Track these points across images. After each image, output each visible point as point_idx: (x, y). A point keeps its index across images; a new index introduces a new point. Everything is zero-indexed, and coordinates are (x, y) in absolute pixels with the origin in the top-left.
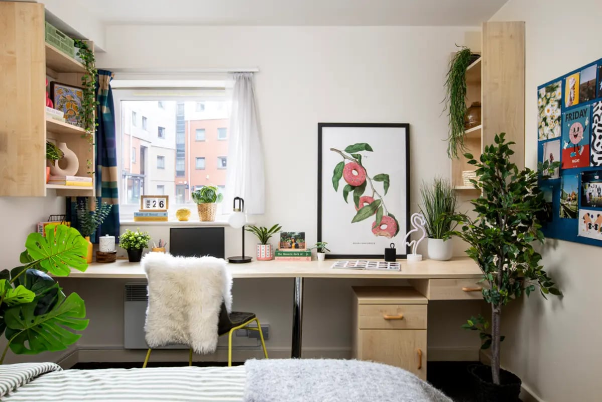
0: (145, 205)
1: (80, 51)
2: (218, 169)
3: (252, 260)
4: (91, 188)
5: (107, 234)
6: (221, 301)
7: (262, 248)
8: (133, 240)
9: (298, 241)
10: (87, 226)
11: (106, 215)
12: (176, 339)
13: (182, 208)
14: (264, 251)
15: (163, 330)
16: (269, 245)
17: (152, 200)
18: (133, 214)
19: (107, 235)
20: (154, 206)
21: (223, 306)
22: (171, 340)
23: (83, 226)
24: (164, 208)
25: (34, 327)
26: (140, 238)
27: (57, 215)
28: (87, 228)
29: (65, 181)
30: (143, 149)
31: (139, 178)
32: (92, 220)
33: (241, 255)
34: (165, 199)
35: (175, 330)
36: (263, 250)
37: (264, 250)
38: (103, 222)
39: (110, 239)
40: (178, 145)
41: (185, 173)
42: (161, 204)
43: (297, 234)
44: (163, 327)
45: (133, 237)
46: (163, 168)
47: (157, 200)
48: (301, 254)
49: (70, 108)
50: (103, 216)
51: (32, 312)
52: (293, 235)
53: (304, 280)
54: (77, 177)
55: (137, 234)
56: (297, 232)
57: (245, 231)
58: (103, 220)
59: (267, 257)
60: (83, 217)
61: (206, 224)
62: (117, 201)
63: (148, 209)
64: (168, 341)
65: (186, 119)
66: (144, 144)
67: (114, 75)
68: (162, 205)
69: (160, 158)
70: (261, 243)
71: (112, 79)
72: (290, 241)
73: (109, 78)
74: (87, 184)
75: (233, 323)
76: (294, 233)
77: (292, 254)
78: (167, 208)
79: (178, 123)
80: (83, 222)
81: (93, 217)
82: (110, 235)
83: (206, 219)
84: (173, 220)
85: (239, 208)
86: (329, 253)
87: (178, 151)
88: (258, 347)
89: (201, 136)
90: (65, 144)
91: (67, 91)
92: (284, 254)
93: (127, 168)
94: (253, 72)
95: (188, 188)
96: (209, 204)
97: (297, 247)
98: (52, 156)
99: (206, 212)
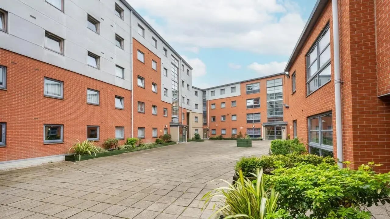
2: (222, 121)
30: (188, 114)
31: (185, 126)
40: (204, 112)
41: (207, 123)
46: (198, 122)
65: (207, 100)
66: (188, 111)
69: (196, 117)
79: (203, 102)
87: (204, 114)
89: (213, 107)
95: (208, 130)
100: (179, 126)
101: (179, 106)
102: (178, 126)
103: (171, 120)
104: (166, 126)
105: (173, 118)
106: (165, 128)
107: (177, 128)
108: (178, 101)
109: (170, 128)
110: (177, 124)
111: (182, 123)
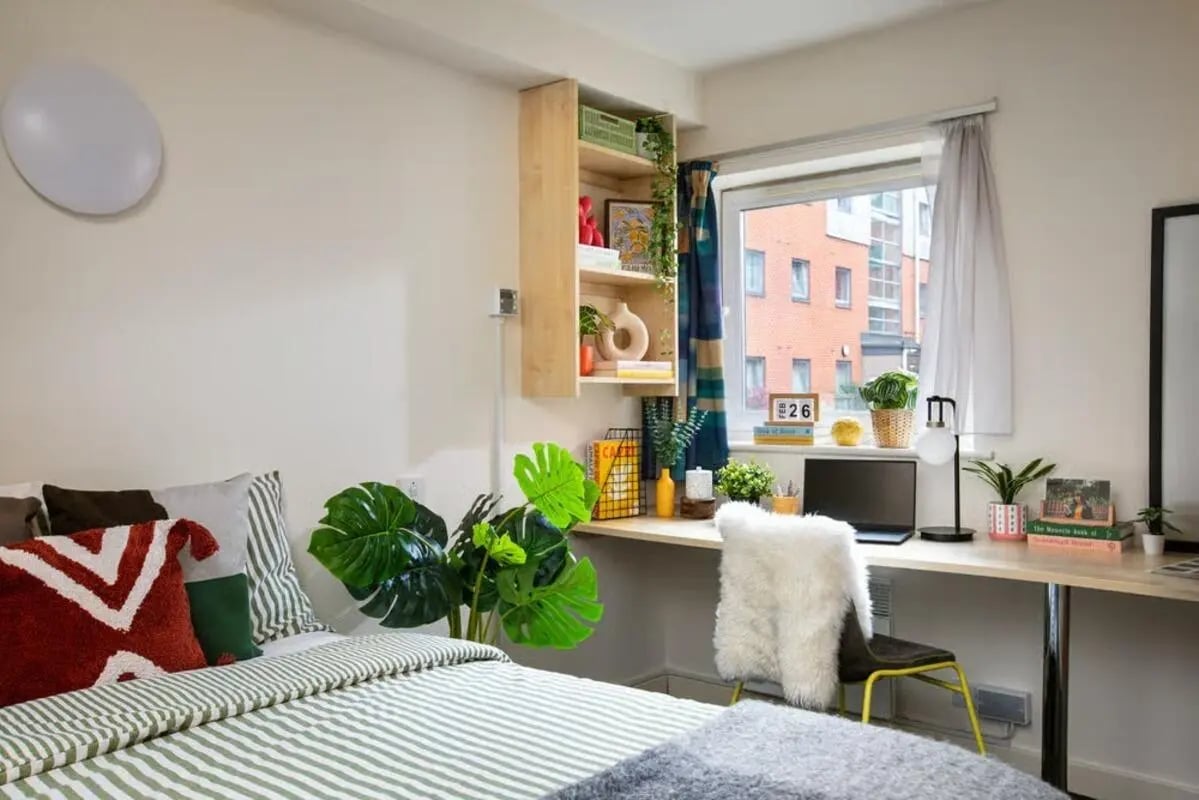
0: (776, 412)
1: (648, 138)
3: (975, 535)
4: (671, 381)
5: (699, 465)
6: (844, 608)
7: (998, 512)
8: (738, 479)
9: (1092, 503)
10: (664, 449)
11: (697, 431)
12: (764, 670)
13: (844, 418)
14: (1003, 520)
15: (740, 649)
16: (1015, 507)
17: (788, 402)
18: (751, 428)
19: (699, 468)
20: (792, 415)
21: (851, 619)
22: (758, 672)
23: (658, 450)
24: (811, 419)
25: (532, 603)
26: (748, 476)
27: (621, 430)
28: (664, 453)
29: (615, 370)
32: (673, 439)
33: (953, 525)
34: (812, 400)
35: (760, 652)
36: (1000, 516)
37: (1003, 516)
38: (690, 443)
39: (703, 475)
42: (805, 411)
43: (1089, 485)
44: (741, 643)
45: (737, 473)
47: (799, 403)
48: (1094, 533)
49: (636, 240)
50: (690, 432)
51: (531, 582)
52: (1078, 486)
53: (1072, 592)
54: (645, 363)
55: (746, 467)
56: (1090, 478)
57: (961, 472)
58: (690, 439)
59: (1010, 532)
60: (656, 434)
61: (888, 453)
62: (722, 404)
63: (783, 420)
64: (750, 671)
67: (718, 167)
68: (806, 414)
70: (1001, 500)
71: (714, 175)
72: (1070, 499)
73: (706, 174)
74: (665, 373)
75: (879, 659)
76: (1081, 482)
77: (1068, 532)
78: (817, 419)
80: (656, 442)
81: (673, 433)
82: (703, 468)
83: (886, 442)
84: (824, 443)
85: (938, 420)
86: (1174, 536)
88: (1004, 739)
90: (625, 305)
91: (631, 211)
92: (1049, 529)
93: (909, 330)
94: (984, 114)
96: (892, 412)
97: (1087, 514)
98: (590, 328)
99: (886, 428)
100: (906, 352)
101: (906, 252)
102: (902, 349)
103: (867, 324)
104: (846, 351)
105: (873, 311)
106: (841, 358)
107: (897, 358)
108: (899, 227)
109: (862, 363)
110: (898, 343)
111: (917, 336)
